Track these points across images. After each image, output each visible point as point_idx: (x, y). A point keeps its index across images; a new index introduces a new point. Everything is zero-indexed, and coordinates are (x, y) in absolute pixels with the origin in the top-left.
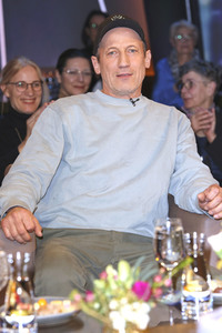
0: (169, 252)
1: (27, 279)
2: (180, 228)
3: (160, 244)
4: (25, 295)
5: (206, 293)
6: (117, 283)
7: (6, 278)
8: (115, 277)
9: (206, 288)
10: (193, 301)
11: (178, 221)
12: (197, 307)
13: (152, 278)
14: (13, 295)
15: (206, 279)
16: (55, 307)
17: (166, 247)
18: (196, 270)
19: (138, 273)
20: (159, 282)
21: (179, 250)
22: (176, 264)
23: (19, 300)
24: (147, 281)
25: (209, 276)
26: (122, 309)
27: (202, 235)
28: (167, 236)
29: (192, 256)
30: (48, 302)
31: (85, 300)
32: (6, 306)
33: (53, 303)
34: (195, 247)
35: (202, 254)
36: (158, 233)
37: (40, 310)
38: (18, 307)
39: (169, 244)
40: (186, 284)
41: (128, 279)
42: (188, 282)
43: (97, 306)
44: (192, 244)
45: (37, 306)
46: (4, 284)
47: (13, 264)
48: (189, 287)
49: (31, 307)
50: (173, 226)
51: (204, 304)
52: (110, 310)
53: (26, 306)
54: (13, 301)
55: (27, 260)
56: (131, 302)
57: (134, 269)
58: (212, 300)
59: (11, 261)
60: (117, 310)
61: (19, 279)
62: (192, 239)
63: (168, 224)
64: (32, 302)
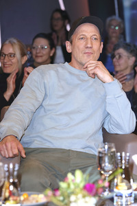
0: (107, 164)
1: (16, 181)
2: (114, 150)
3: (100, 159)
4: (15, 191)
5: (130, 191)
6: (74, 184)
7: (3, 180)
8: (73, 181)
9: (130, 188)
10: (121, 196)
11: (113, 145)
12: (124, 200)
13: (97, 181)
14: (8, 191)
15: (130, 182)
16: (34, 199)
17: (105, 161)
18: (124, 176)
19: (87, 178)
20: (101, 184)
21: (113, 163)
22: (111, 172)
23: (11, 194)
24: (94, 183)
25: (132, 180)
26: (79, 201)
27: (128, 154)
28: (105, 154)
29: (121, 168)
30: (29, 195)
31: (54, 195)
32: (3, 198)
33: (32, 196)
34: (123, 162)
35: (127, 166)
36: (100, 153)
37: (24, 200)
38: (11, 198)
39: (106, 159)
40: (117, 185)
41: (81, 182)
42: (119, 184)
43: (61, 198)
44: (121, 159)
45: (22, 198)
46: (2, 183)
47: (8, 171)
48: (119, 187)
49: (18, 199)
50: (109, 148)
51: (129, 198)
52: (70, 202)
53: (15, 198)
54: (7, 194)
55: (17, 168)
56: (84, 197)
57: (85, 176)
58: (133, 195)
59: (6, 169)
60: (75, 201)
61: (11, 181)
62: (121, 157)
63: (106, 147)
64: (19, 195)
